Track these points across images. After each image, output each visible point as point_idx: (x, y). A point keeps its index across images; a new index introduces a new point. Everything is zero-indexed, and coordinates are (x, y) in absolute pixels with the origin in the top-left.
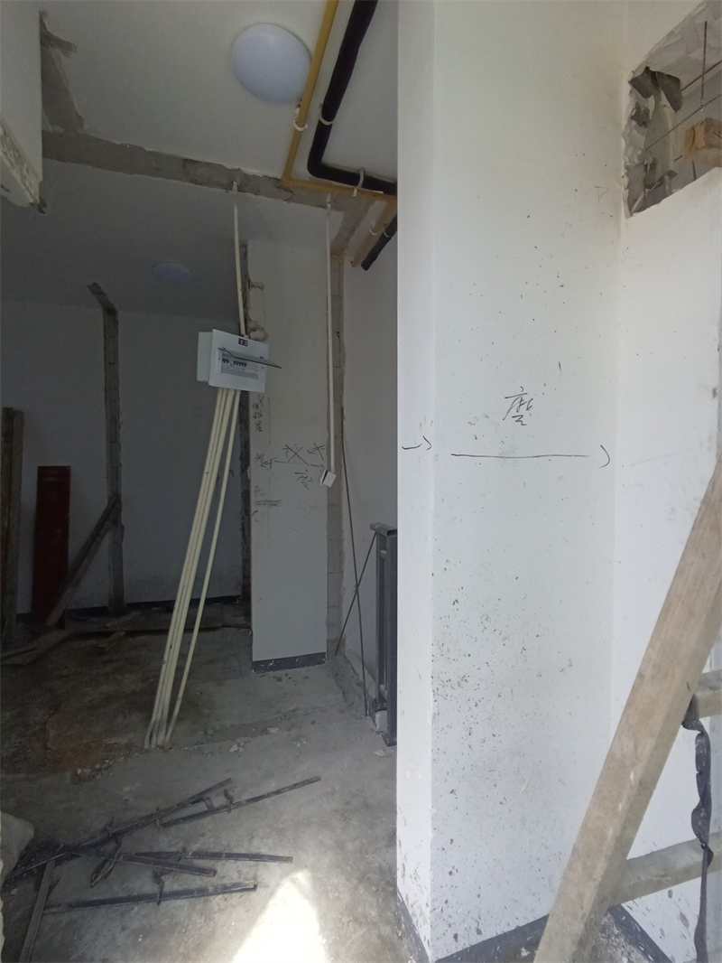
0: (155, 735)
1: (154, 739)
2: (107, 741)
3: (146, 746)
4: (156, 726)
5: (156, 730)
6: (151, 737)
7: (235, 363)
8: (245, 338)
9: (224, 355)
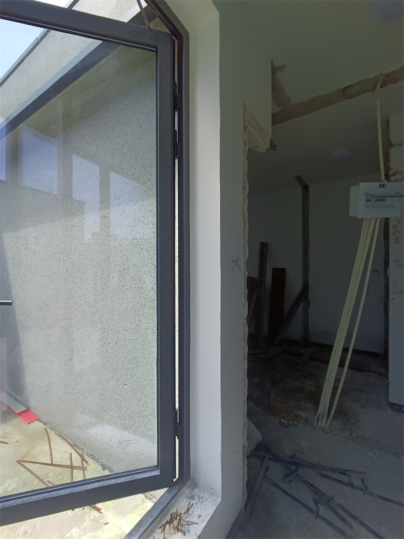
0: (320, 420)
1: (319, 422)
2: (296, 411)
3: (315, 424)
4: (321, 415)
5: (320, 417)
6: (318, 420)
7: (376, 201)
8: (385, 182)
9: (367, 197)
